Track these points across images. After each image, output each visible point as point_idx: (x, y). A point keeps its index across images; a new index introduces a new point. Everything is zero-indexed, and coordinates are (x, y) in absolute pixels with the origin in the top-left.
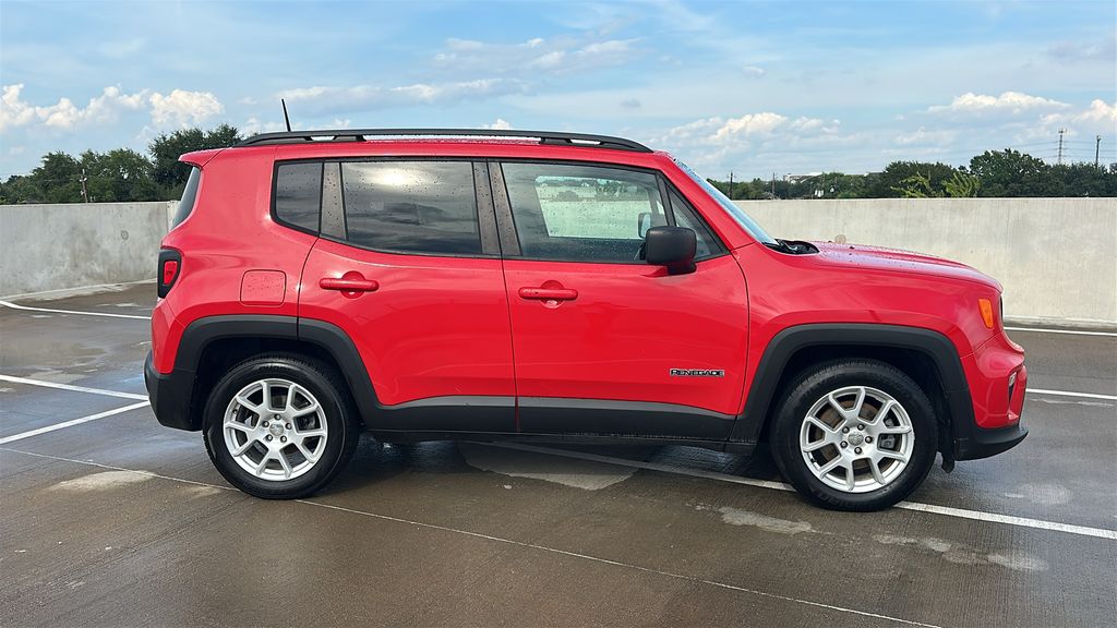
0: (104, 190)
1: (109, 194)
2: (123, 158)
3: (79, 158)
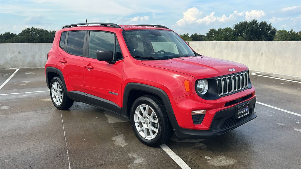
0: (222, 38)
1: (223, 39)
2: (228, 30)
3: (217, 30)
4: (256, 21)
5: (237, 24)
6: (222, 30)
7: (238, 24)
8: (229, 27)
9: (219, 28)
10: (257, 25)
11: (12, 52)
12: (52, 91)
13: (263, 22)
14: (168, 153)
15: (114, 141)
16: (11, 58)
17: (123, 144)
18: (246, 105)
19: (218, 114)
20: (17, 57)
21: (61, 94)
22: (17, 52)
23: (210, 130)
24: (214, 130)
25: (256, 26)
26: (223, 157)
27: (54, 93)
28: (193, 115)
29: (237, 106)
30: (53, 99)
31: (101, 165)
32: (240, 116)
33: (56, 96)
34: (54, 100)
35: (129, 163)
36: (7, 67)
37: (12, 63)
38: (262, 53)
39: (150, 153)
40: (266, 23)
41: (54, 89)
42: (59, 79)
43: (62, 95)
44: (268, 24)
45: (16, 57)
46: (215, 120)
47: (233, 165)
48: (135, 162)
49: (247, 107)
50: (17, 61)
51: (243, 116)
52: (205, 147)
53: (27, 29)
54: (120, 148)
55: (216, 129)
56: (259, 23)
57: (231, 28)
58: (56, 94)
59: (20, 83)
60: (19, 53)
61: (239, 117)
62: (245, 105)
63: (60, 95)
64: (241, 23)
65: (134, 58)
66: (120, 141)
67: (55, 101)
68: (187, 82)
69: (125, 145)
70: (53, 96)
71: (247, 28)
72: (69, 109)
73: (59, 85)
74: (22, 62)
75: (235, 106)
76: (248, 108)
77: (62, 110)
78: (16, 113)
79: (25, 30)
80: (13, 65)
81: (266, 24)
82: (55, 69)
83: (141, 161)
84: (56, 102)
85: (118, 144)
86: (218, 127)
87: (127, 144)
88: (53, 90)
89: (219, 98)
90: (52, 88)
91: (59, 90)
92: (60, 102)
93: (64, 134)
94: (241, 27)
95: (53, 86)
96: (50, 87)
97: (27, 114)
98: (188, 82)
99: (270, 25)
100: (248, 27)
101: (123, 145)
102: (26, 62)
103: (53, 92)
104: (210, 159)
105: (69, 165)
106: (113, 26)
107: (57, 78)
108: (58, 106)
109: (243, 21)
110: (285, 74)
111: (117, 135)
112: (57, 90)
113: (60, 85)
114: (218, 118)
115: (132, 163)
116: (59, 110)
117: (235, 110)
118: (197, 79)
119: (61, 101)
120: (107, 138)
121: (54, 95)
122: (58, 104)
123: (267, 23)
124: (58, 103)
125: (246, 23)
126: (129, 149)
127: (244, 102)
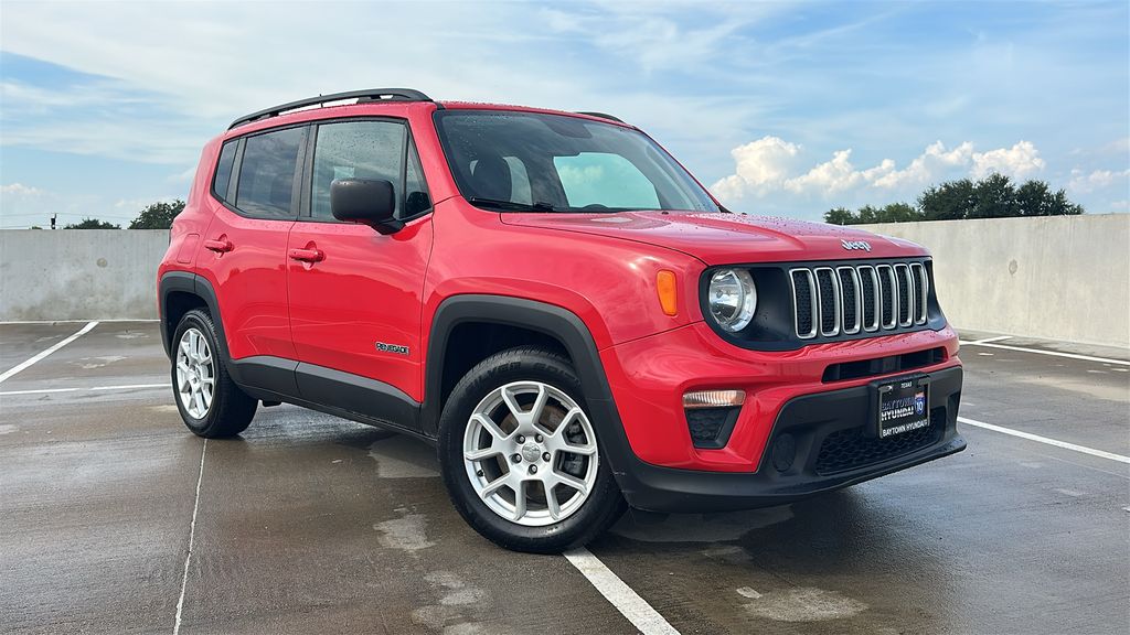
4: (1005, 181)
5: (933, 191)
6: (876, 213)
7: (937, 190)
8: (901, 204)
9: (863, 207)
10: (1008, 195)
11: (77, 261)
12: (178, 364)
13: (1031, 184)
14: (586, 574)
15: (381, 533)
16: (72, 284)
17: (416, 543)
18: (917, 388)
19: (791, 407)
20: (92, 281)
21: (210, 376)
22: (95, 262)
23: (761, 476)
24: (776, 476)
25: (1005, 199)
26: (812, 593)
27: (185, 374)
28: (689, 411)
29: (875, 385)
30: (182, 395)
31: (307, 609)
32: (890, 427)
33: (192, 383)
34: (185, 398)
35: (419, 604)
36: (55, 314)
37: (74, 300)
38: (1014, 263)
39: (513, 574)
40: (1042, 189)
41: (187, 360)
42: (204, 316)
43: (212, 380)
44: (1053, 190)
45: (89, 279)
46: (782, 437)
47: (849, 620)
48: (444, 602)
49: (921, 395)
50: (92, 296)
51: (902, 429)
52: (747, 557)
53: (159, 205)
54: (399, 557)
55: (785, 473)
56: (1017, 188)
57: (911, 205)
58: (192, 376)
59: (86, 363)
60: (101, 263)
61: (886, 433)
62: (909, 385)
63: (205, 379)
64: (946, 186)
65: (472, 203)
66: (405, 535)
67: (186, 405)
68: (666, 280)
69: (423, 545)
70: (181, 387)
71: (973, 205)
72: (240, 434)
73: (204, 343)
74: (108, 299)
75: (866, 384)
76: (925, 399)
77: (211, 437)
78: (37, 445)
79: (152, 210)
80: (77, 307)
81: (1043, 192)
82: (191, 276)
83: (471, 599)
84: (190, 407)
85: (393, 544)
86: (799, 464)
87: (433, 544)
88: (181, 364)
89: (797, 346)
90: (180, 353)
91: (203, 358)
92: (206, 408)
93: (193, 510)
94: (949, 201)
95: (183, 344)
96: (173, 349)
97: (74, 448)
98: (669, 275)
99: (1060, 195)
100: (976, 200)
101: (411, 548)
102: (125, 299)
103: (182, 371)
104: (758, 596)
105: (180, 606)
106: (401, 96)
107: (198, 312)
108: (195, 423)
109: (957, 180)
110: (1105, 341)
111: (399, 516)
112: (195, 361)
113: (208, 339)
114: (792, 426)
115: (434, 602)
116: (199, 439)
117: (870, 402)
118: (710, 265)
119: (209, 401)
120: (356, 523)
121: (184, 381)
122: (196, 416)
123: (1046, 188)
124: (199, 413)
125: (966, 186)
126: (431, 561)
127: (908, 375)
